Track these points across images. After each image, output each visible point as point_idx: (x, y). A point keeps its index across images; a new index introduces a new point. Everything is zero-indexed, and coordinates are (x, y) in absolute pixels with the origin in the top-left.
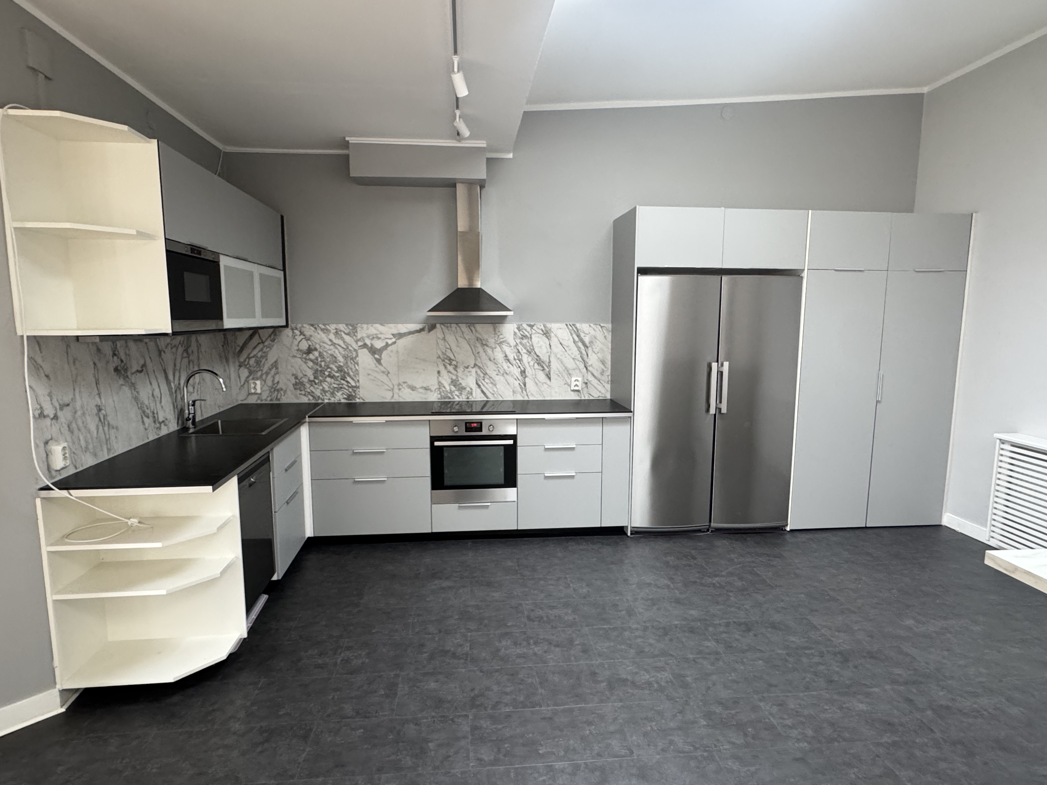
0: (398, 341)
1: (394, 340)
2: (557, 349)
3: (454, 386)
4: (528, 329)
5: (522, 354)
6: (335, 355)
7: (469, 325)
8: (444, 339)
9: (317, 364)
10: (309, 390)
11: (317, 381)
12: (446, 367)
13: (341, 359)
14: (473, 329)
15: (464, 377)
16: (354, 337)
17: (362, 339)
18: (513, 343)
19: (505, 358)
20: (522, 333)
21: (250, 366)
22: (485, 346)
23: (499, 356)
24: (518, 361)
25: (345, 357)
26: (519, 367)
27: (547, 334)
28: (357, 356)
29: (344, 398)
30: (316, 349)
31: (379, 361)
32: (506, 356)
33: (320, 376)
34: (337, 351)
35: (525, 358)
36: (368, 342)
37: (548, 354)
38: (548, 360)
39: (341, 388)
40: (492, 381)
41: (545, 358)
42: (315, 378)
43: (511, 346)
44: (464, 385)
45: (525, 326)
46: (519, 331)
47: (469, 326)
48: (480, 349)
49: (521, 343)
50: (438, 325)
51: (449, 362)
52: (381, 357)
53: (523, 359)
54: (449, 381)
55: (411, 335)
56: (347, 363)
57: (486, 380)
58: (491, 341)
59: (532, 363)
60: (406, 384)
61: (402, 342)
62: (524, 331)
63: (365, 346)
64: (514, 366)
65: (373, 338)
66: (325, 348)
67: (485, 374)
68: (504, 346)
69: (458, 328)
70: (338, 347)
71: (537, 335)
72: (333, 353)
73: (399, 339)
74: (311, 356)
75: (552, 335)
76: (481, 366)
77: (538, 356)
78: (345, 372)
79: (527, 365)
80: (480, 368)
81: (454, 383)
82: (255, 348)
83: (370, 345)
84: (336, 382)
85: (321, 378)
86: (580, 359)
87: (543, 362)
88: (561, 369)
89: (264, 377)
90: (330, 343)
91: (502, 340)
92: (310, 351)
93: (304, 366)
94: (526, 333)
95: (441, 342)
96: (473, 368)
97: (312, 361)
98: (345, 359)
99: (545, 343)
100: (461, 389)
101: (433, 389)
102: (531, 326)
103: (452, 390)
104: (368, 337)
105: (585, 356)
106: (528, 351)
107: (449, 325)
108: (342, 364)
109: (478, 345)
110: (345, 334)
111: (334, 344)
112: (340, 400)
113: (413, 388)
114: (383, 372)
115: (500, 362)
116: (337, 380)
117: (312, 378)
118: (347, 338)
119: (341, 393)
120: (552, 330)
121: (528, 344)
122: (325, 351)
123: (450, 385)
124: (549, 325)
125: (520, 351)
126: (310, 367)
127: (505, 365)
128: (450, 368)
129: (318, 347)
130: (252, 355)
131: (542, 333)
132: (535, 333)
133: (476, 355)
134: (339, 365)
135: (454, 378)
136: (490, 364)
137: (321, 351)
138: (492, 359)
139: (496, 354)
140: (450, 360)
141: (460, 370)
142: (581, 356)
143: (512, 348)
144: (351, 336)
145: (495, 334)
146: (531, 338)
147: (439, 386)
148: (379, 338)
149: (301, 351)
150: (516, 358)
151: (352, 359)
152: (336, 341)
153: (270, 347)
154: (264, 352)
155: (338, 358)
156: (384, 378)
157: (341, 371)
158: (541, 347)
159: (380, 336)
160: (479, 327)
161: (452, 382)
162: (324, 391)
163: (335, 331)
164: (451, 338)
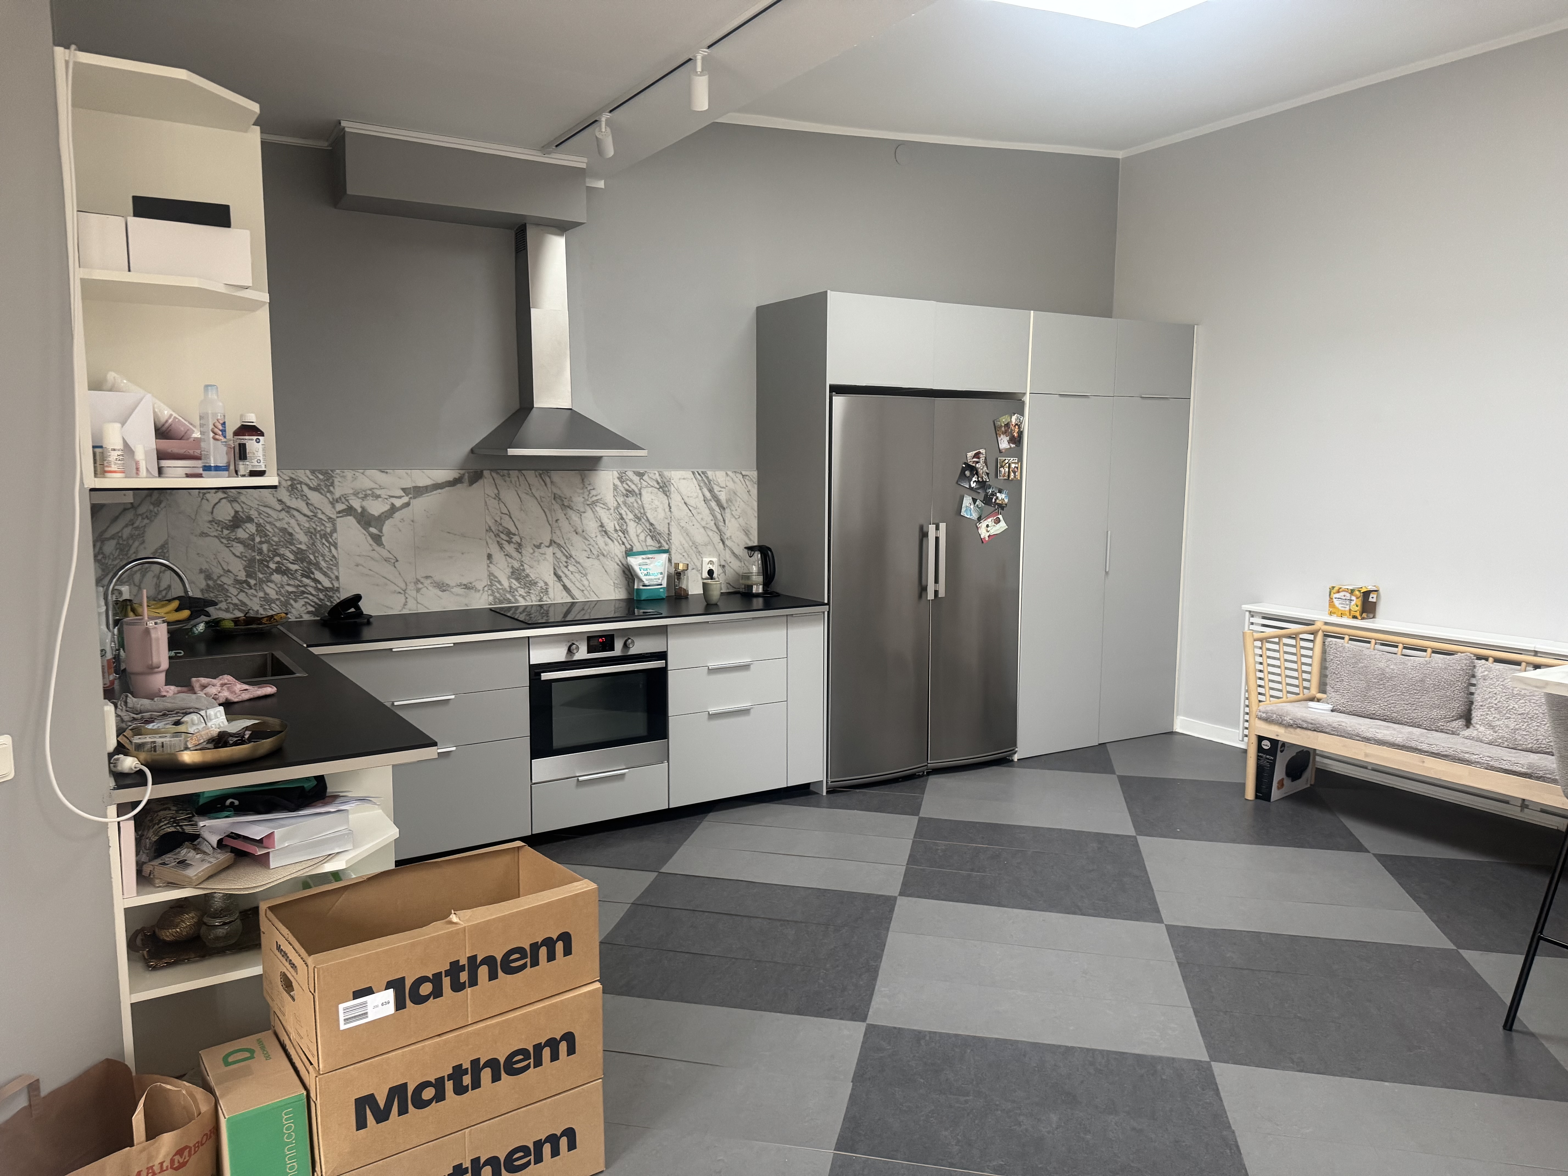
0: (414, 502)
1: (406, 499)
2: (680, 511)
3: (517, 579)
4: (636, 479)
5: (627, 521)
6: (290, 530)
7: (541, 472)
8: (498, 497)
9: (253, 548)
11: (252, 582)
12: (502, 548)
13: (301, 537)
14: (548, 480)
15: (535, 564)
16: (328, 495)
17: (344, 498)
18: (612, 503)
19: (600, 528)
20: (627, 487)
22: (569, 509)
23: (591, 526)
24: (620, 533)
25: (311, 533)
26: (623, 543)
27: (664, 487)
28: (334, 530)
29: (309, 613)
30: (250, 520)
31: (377, 539)
32: (602, 526)
33: (259, 571)
34: (293, 522)
35: (633, 528)
36: (356, 504)
37: (667, 521)
38: (667, 532)
39: (303, 592)
40: (580, 568)
41: (661, 527)
42: (249, 575)
43: (609, 509)
44: (533, 576)
45: (630, 474)
46: (622, 482)
47: (540, 475)
48: (560, 514)
49: (625, 503)
50: (486, 473)
51: (507, 539)
52: (381, 531)
53: (628, 529)
54: (508, 571)
55: (439, 491)
56: (313, 544)
57: (570, 567)
58: (578, 500)
59: (642, 537)
60: (429, 581)
61: (420, 504)
62: (630, 483)
63: (350, 511)
64: (616, 542)
65: (366, 496)
66: (269, 516)
67: (569, 557)
68: (598, 509)
69: (522, 479)
70: (296, 513)
71: (650, 489)
72: (286, 526)
73: (415, 498)
74: (241, 533)
75: (672, 489)
76: (562, 543)
77: (651, 524)
78: (310, 563)
79: (635, 540)
80: (559, 546)
81: (517, 574)
83: (359, 510)
84: (292, 582)
85: (261, 576)
86: (715, 529)
87: (659, 534)
88: (686, 545)
90: (279, 507)
91: (595, 498)
92: (237, 522)
93: (225, 554)
94: (633, 487)
95: (493, 503)
96: (548, 547)
97: (239, 541)
98: (311, 537)
99: (662, 503)
100: (529, 584)
101: (480, 585)
102: (641, 475)
103: (514, 587)
104: (356, 494)
105: (721, 524)
106: (635, 515)
108: (303, 547)
109: (557, 507)
110: (310, 488)
111: (287, 509)
112: (301, 617)
113: (442, 587)
114: (386, 560)
115: (593, 535)
116: (296, 579)
117: (242, 576)
118: (314, 497)
119: (301, 602)
120: (672, 481)
121: (635, 504)
122: (269, 523)
123: (509, 578)
124: (667, 473)
125: (624, 517)
126: (238, 554)
127: (601, 541)
128: (510, 549)
129: (254, 514)
131: (658, 487)
132: (647, 487)
133: (553, 525)
134: (299, 548)
135: (516, 565)
136: (576, 539)
137: (261, 521)
138: (580, 530)
139: (585, 522)
140: (509, 533)
141: (527, 551)
142: (715, 524)
143: (612, 511)
144: (321, 494)
145: (584, 487)
146: (640, 494)
147: (491, 580)
148: (379, 496)
149: (218, 523)
150: (618, 528)
151: (324, 536)
152: (293, 503)
153: (150, 517)
154: (137, 528)
155: (297, 536)
156: (386, 570)
157: (302, 560)
158: (656, 510)
159: (378, 492)
160: (556, 476)
161: (513, 573)
162: (267, 600)
163: (289, 483)
164: (509, 496)
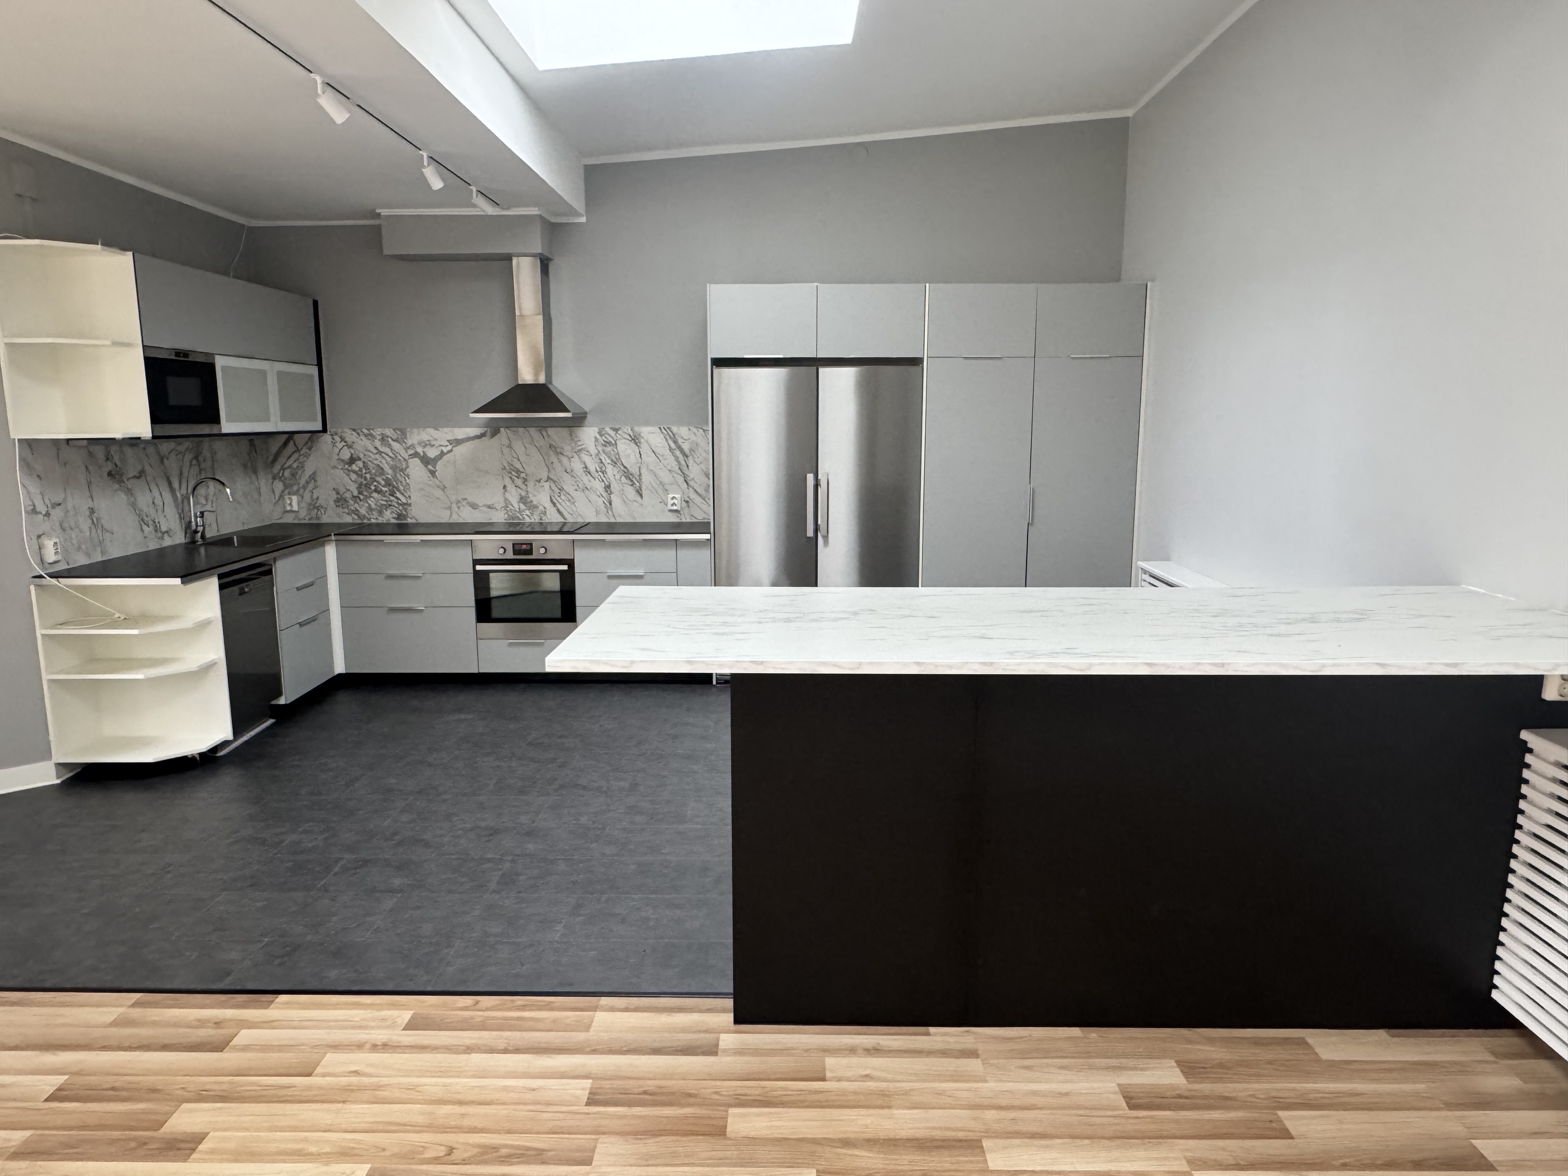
0: (455, 449)
1: (450, 448)
2: (648, 458)
3: (524, 504)
4: (612, 433)
5: (606, 465)
6: (382, 465)
7: (540, 428)
8: (510, 446)
9: (361, 476)
10: (352, 508)
11: (362, 497)
12: (513, 481)
13: (387, 469)
14: (544, 433)
15: (537, 493)
16: (404, 444)
17: (412, 446)
18: (593, 451)
19: (585, 469)
20: (605, 439)
21: (285, 479)
22: (560, 455)
23: (577, 466)
24: (600, 473)
25: (394, 468)
26: (603, 481)
27: (635, 439)
28: (407, 467)
29: (394, 518)
30: (359, 459)
31: (433, 473)
32: (586, 467)
33: (366, 491)
34: (384, 461)
35: (610, 470)
36: (420, 450)
37: (639, 465)
38: (638, 474)
39: (390, 505)
40: (570, 498)
41: (634, 470)
42: (360, 493)
43: (591, 456)
44: (535, 503)
45: (608, 430)
46: (601, 435)
47: (539, 430)
48: (554, 458)
49: (604, 451)
50: (502, 430)
51: (516, 475)
52: (435, 468)
53: (607, 470)
54: (517, 498)
55: (471, 442)
56: (396, 475)
57: (562, 497)
58: (567, 450)
59: (618, 477)
60: (466, 501)
61: (460, 450)
62: (606, 435)
63: (416, 455)
64: (597, 479)
65: (426, 445)
66: (370, 457)
67: (561, 489)
68: (583, 455)
69: (527, 433)
70: (383, 455)
71: (624, 440)
72: (379, 463)
73: (456, 446)
74: (354, 467)
75: (642, 441)
76: (556, 480)
77: (625, 467)
78: (394, 487)
79: (612, 478)
80: (554, 482)
81: (523, 500)
82: (290, 457)
83: (422, 455)
84: (384, 499)
85: (365, 493)
86: (680, 472)
87: (631, 475)
88: (654, 485)
89: (301, 491)
90: (375, 451)
91: (580, 448)
92: (352, 460)
93: (346, 478)
94: (610, 439)
95: (506, 450)
96: (545, 482)
97: (354, 472)
98: (394, 471)
99: (634, 452)
100: (532, 507)
101: (498, 506)
102: (616, 430)
103: (522, 509)
104: (419, 444)
105: (685, 468)
106: (612, 460)
107: (516, 429)
108: (389, 476)
109: (551, 453)
110: (393, 440)
111: (380, 452)
112: (390, 520)
113: (474, 506)
114: (439, 487)
115: (579, 474)
116: (385, 496)
117: (356, 493)
118: (395, 445)
119: (389, 511)
120: (642, 435)
121: (612, 452)
122: (369, 461)
123: (519, 502)
124: (636, 429)
125: (603, 461)
126: (353, 480)
127: (586, 479)
128: (519, 482)
129: (361, 456)
130: (286, 466)
131: (630, 439)
132: (620, 439)
133: (549, 466)
134: (387, 477)
135: (523, 494)
136: (566, 477)
137: (365, 460)
138: (569, 470)
139: (573, 464)
140: (518, 471)
141: (531, 484)
142: (680, 469)
143: (593, 457)
144: (399, 443)
145: (572, 439)
146: (616, 444)
147: (506, 504)
148: (433, 446)
149: (343, 461)
150: (598, 469)
151: (402, 470)
152: (382, 449)
153: (307, 456)
154: (300, 463)
155: (386, 470)
156: (438, 493)
157: (390, 485)
158: (629, 456)
159: (433, 443)
160: (551, 431)
161: (521, 498)
162: (370, 509)
163: (381, 437)
164: (518, 446)
